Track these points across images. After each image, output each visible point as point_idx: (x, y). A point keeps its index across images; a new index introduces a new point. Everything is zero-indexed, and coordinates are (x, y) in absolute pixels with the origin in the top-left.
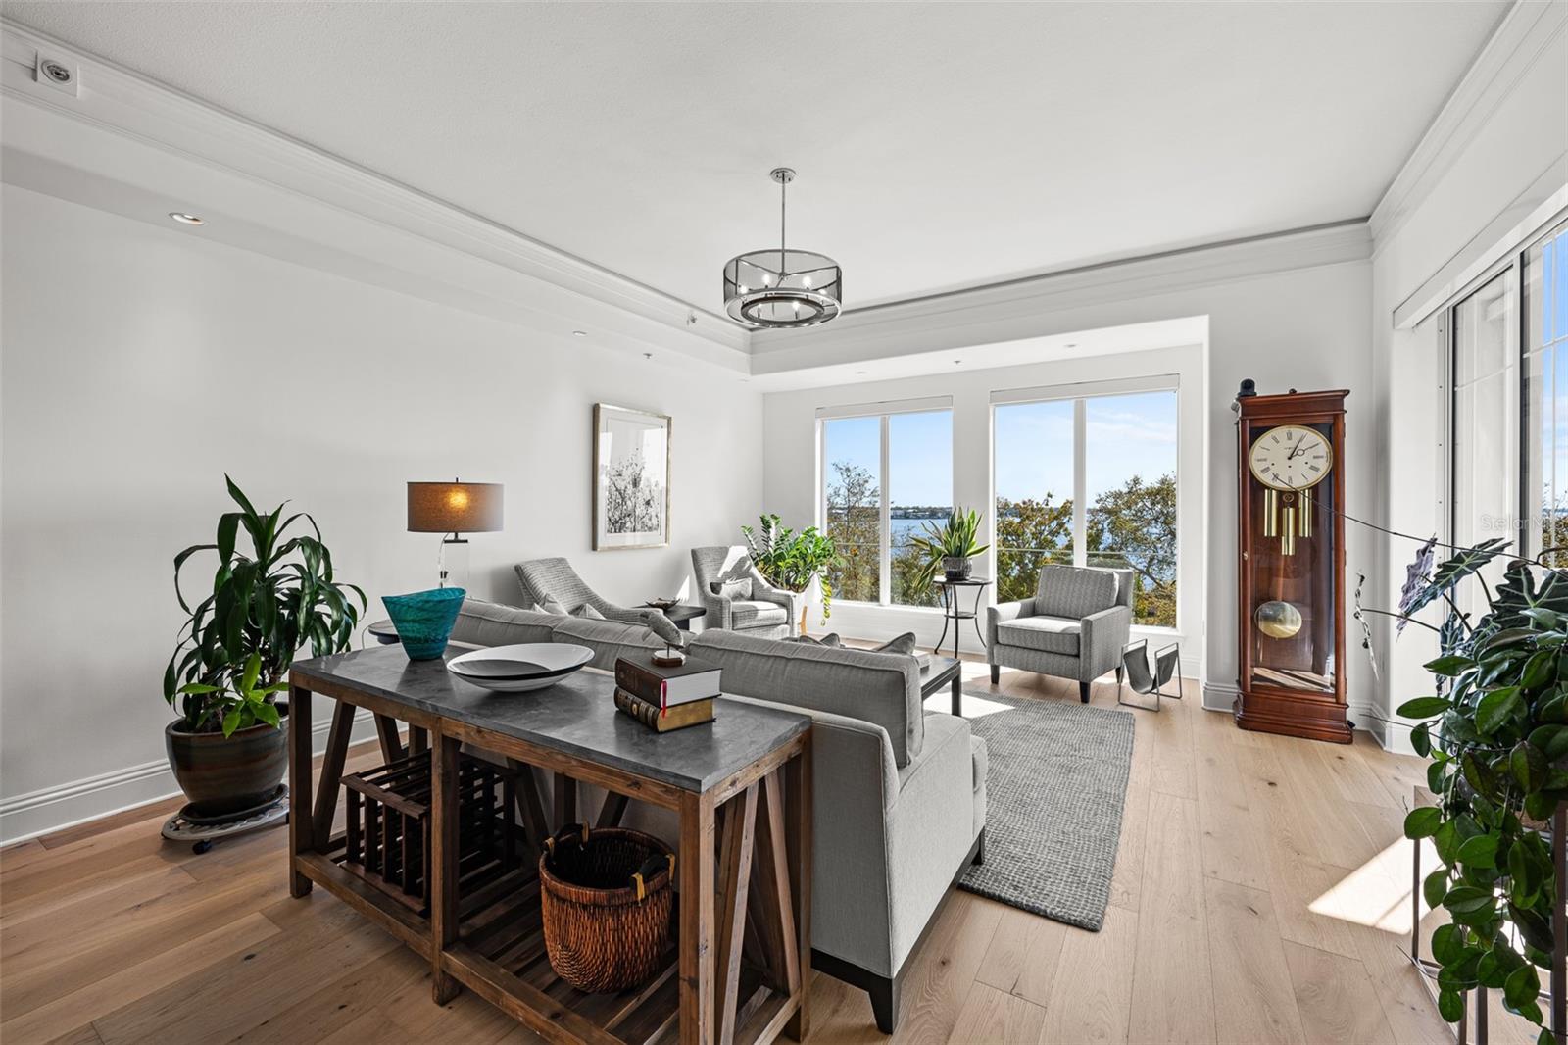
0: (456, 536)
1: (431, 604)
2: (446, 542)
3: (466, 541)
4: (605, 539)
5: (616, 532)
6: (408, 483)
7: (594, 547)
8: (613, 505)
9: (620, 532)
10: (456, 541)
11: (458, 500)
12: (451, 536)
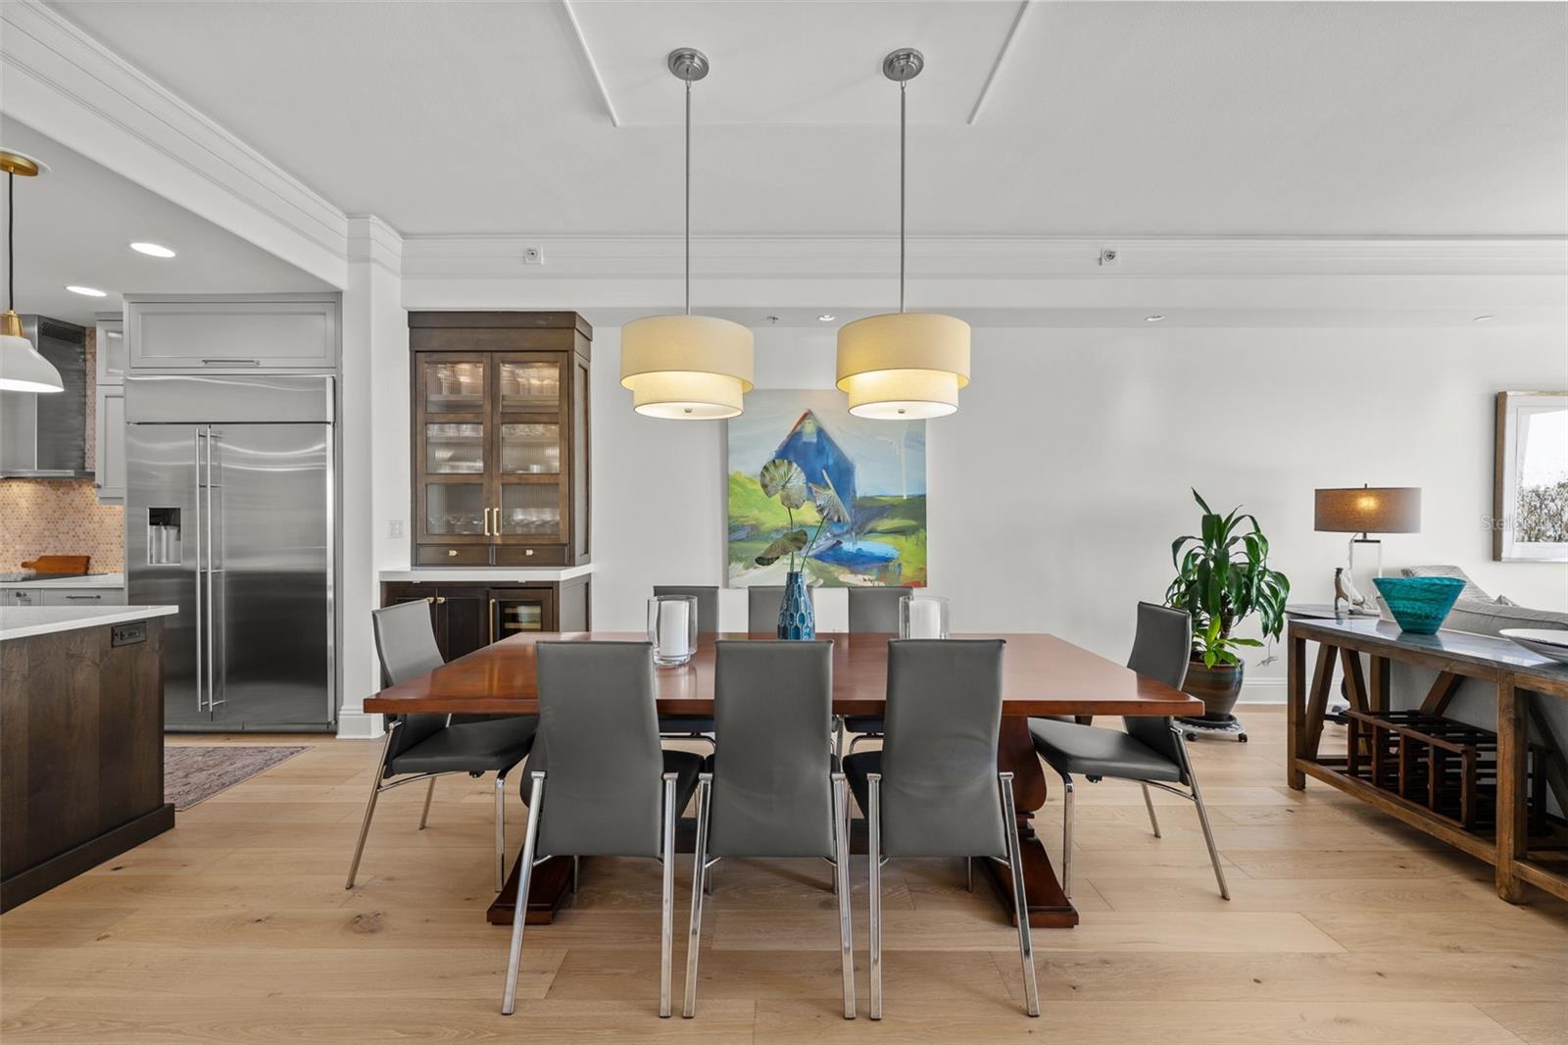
0: (1365, 536)
1: (1437, 587)
2: (1356, 541)
3: (1378, 542)
4: (1511, 545)
5: (1530, 540)
6: (1316, 490)
7: (1496, 555)
8: (1526, 508)
9: (1537, 540)
10: (1365, 541)
11: (1367, 504)
12: (1360, 536)
